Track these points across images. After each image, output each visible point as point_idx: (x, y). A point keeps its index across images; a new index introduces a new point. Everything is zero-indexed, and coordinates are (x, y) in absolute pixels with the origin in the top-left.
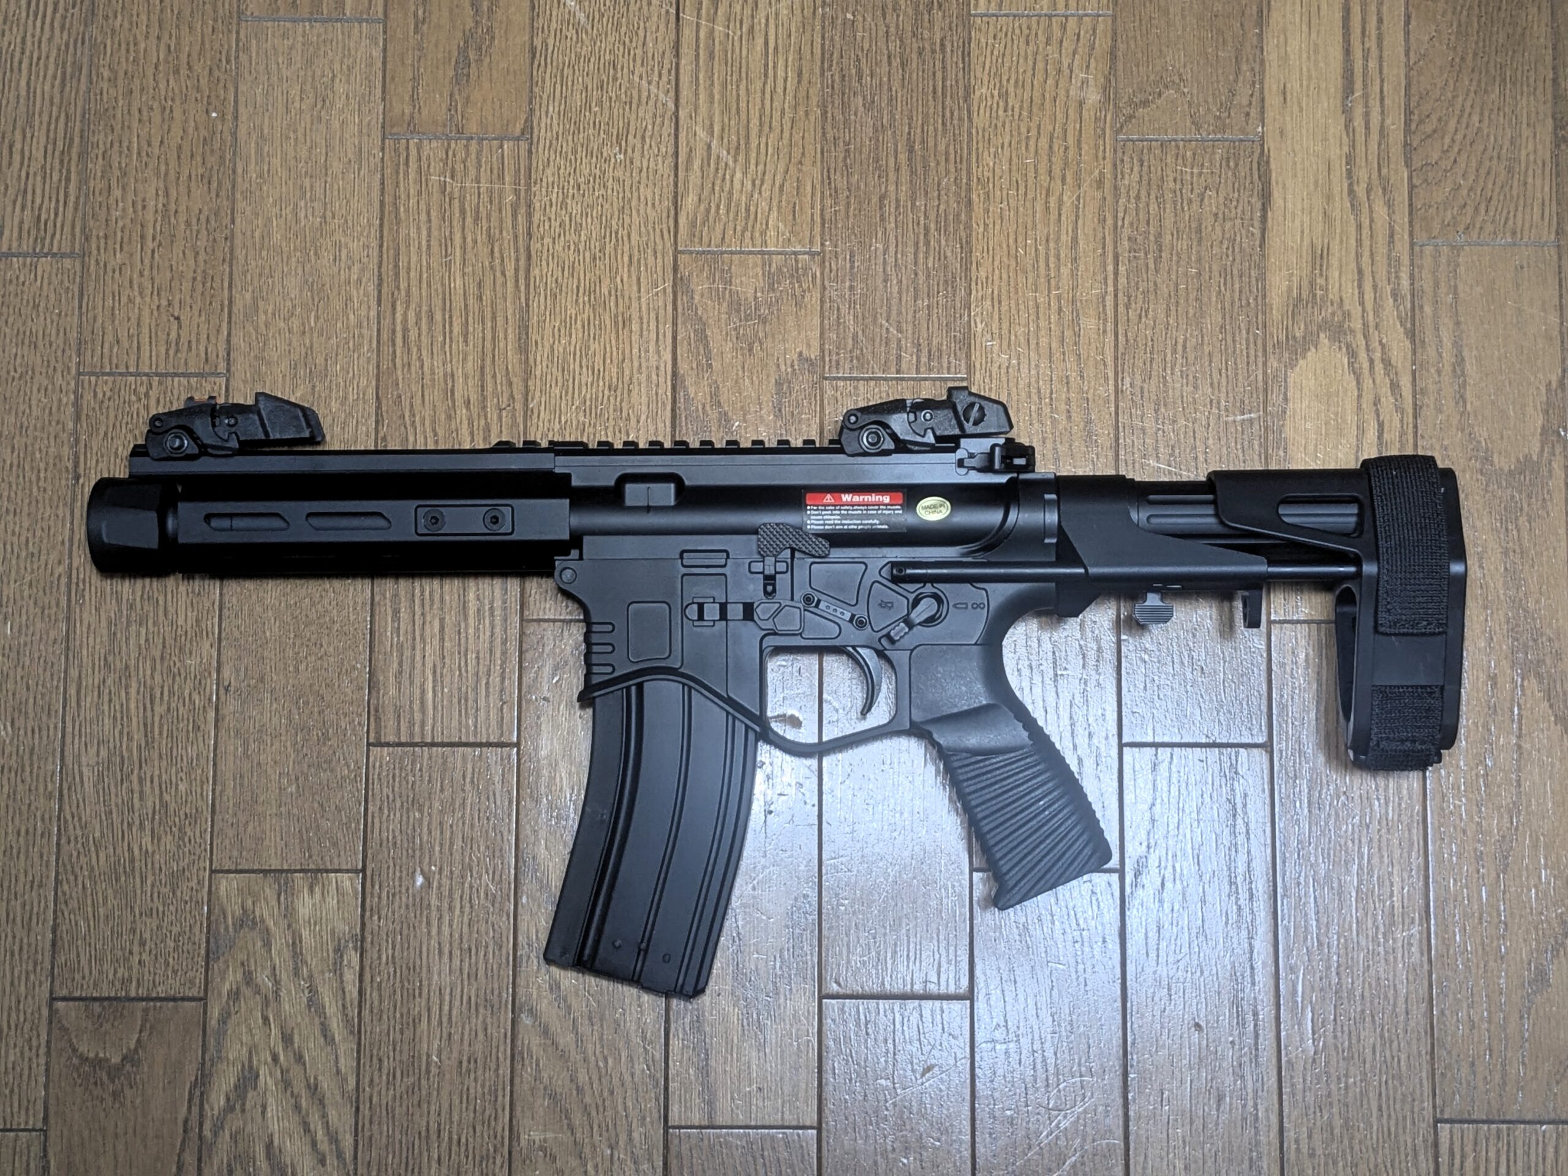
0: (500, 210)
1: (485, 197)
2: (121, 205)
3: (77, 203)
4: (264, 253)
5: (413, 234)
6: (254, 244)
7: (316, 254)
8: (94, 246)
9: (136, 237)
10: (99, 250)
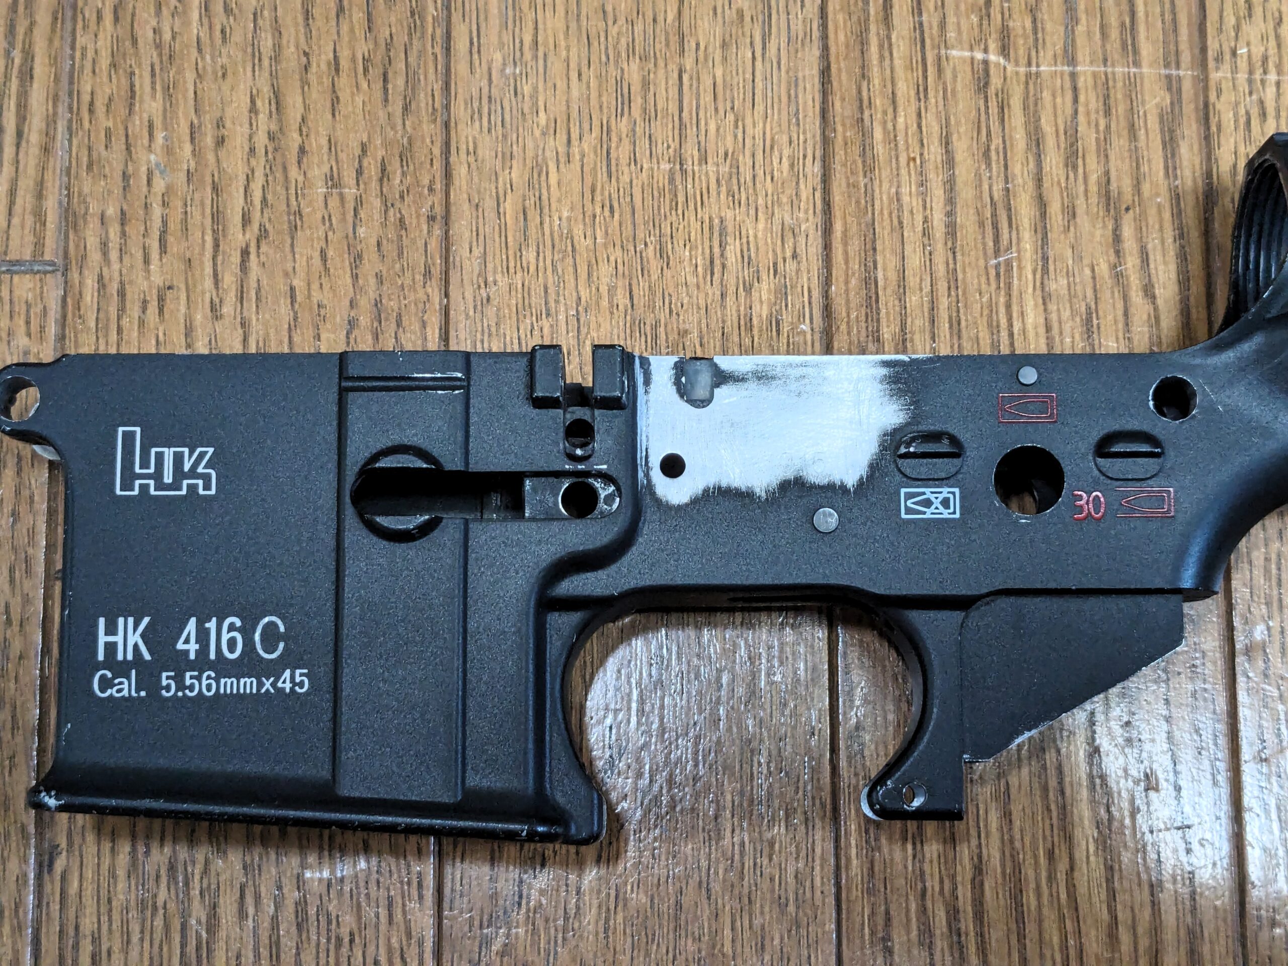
0: (1132, 130)
1: (1090, 99)
2: (160, 136)
3: (49, 134)
4: (530, 255)
5: (910, 199)
6: (503, 230)
7: (661, 252)
8: (92, 242)
9: (200, 218)
10: (105, 253)
